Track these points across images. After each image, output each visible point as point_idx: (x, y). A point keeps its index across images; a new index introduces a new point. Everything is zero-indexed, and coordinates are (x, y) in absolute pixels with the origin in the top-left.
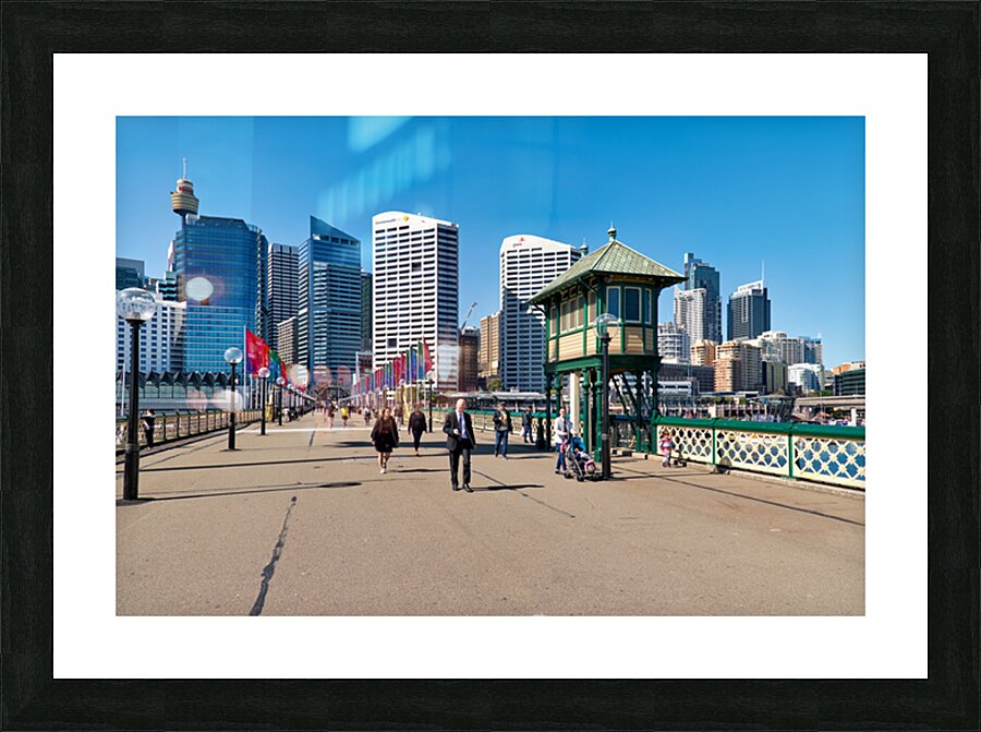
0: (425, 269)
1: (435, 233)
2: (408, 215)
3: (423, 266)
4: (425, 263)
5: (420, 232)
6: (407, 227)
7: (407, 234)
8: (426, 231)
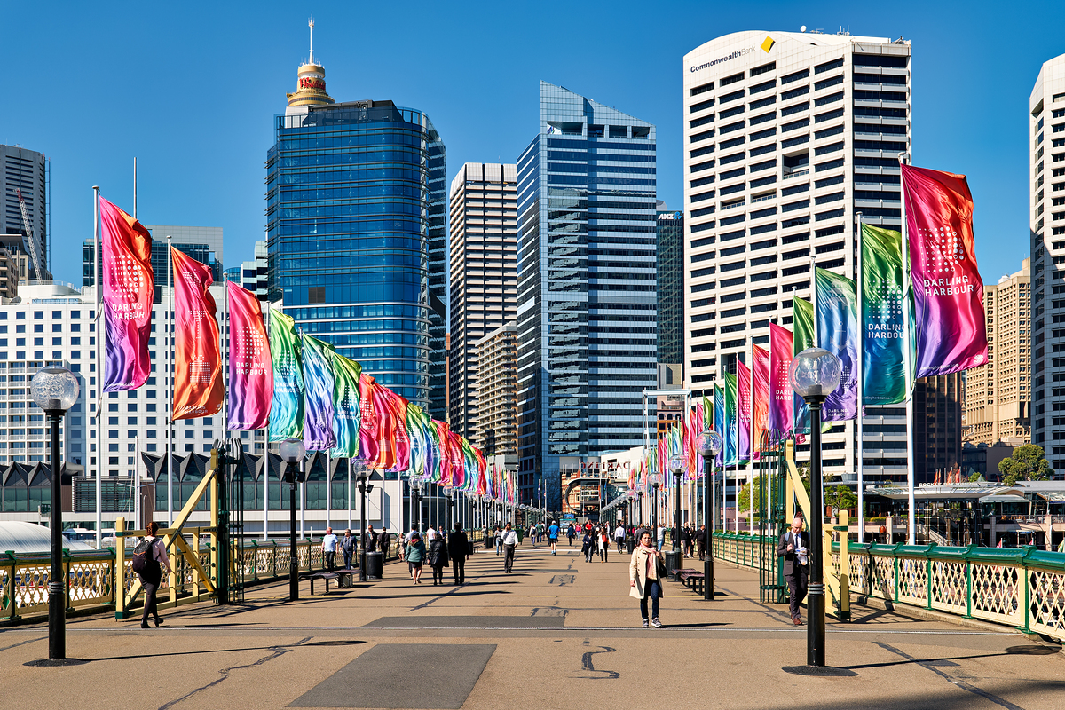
0: (819, 167)
1: (847, 69)
2: (774, 35)
3: (814, 159)
4: (819, 151)
5: (804, 73)
6: (771, 66)
7: (772, 84)
8: (819, 69)
